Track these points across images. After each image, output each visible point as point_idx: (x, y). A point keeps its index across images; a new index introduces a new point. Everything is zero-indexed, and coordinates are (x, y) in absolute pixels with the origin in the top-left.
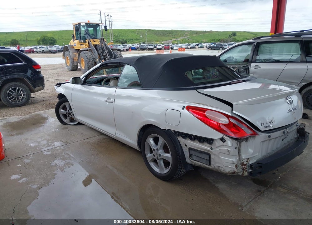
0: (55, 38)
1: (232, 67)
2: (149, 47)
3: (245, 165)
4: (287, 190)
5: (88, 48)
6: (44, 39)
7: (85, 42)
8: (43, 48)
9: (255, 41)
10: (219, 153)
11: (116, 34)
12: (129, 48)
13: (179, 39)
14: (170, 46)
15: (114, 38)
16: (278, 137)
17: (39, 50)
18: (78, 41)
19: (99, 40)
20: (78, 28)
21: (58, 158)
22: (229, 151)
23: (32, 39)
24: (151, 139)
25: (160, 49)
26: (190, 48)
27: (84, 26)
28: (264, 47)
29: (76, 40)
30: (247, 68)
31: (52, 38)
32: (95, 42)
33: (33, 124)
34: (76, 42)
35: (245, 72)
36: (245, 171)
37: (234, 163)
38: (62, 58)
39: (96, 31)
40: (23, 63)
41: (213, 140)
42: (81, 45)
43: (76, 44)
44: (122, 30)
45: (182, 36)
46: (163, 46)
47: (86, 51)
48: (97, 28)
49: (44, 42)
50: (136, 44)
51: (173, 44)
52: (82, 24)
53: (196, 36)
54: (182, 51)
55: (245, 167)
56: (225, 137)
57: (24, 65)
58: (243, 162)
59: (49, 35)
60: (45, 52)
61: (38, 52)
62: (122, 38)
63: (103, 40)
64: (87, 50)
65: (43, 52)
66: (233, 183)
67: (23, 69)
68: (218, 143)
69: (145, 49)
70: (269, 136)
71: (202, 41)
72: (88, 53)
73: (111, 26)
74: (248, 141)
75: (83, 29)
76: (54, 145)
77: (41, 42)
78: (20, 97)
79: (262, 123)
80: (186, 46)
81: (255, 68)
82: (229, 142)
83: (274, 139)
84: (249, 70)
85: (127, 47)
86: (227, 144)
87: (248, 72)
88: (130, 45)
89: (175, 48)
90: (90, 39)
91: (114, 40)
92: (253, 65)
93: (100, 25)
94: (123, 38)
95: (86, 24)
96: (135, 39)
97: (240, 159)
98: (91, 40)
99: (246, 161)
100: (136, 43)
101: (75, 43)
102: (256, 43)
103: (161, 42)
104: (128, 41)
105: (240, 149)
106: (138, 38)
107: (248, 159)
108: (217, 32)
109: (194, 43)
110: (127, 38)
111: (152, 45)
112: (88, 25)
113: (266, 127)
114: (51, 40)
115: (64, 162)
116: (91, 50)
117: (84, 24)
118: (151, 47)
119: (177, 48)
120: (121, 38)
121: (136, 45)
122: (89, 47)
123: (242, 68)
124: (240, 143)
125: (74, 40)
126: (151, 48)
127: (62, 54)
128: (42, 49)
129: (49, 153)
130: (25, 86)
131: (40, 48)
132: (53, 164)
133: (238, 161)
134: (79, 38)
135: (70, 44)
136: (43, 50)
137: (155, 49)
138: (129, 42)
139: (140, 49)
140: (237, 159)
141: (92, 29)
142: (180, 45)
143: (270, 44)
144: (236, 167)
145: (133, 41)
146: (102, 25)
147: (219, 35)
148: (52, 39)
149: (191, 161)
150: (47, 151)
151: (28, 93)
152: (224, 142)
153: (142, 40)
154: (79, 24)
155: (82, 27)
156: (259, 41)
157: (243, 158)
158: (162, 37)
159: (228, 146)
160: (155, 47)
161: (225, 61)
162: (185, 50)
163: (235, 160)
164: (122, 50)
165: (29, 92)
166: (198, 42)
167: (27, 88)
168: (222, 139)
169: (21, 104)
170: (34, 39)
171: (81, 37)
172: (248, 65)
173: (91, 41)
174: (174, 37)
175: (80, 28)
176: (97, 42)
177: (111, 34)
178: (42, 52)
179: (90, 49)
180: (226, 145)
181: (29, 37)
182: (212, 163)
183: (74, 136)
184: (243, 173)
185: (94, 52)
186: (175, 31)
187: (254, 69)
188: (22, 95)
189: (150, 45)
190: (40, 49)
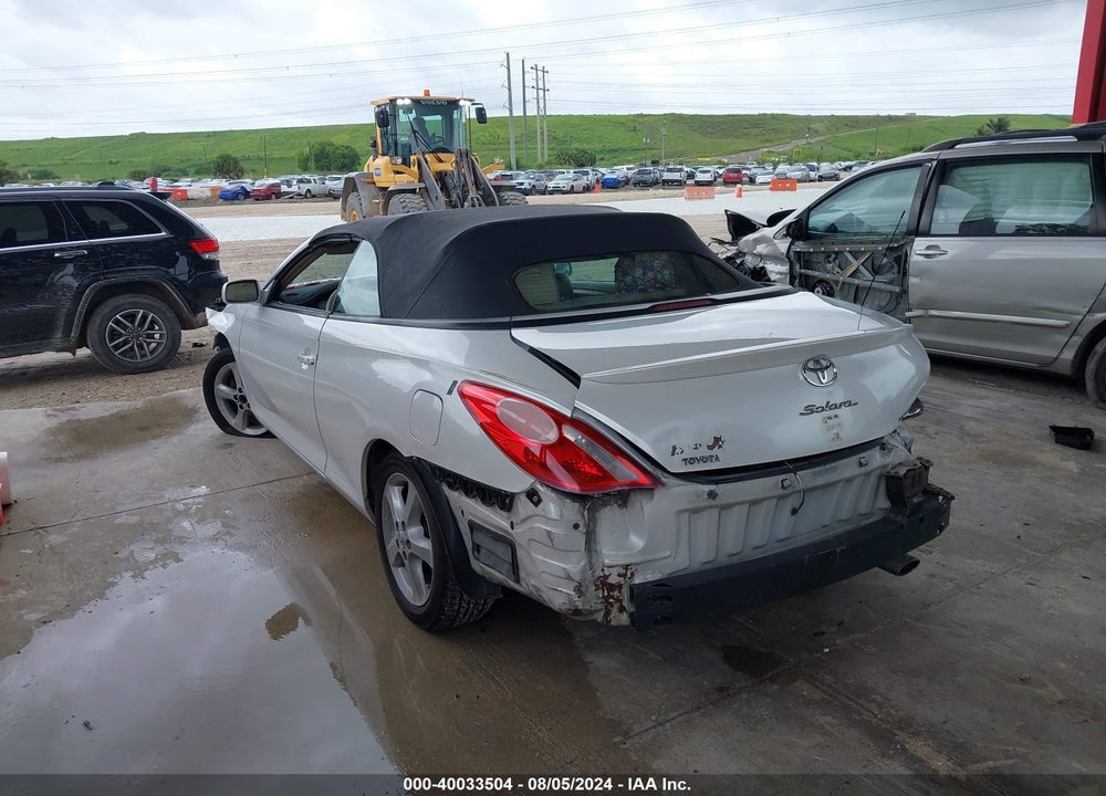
0: (358, 150)
1: (850, 252)
2: (667, 176)
3: (611, 587)
4: (824, 693)
5: (417, 185)
6: (323, 151)
7: (406, 162)
8: (309, 182)
9: (933, 154)
10: (530, 540)
11: (560, 133)
12: (598, 181)
13: (788, 147)
14: (744, 172)
15: (552, 146)
16: (764, 499)
17: (294, 188)
18: (388, 158)
19: (453, 158)
20: (386, 116)
21: (148, 537)
22: (549, 533)
23: (284, 154)
24: (396, 488)
25: (709, 184)
26: (820, 181)
27: (407, 110)
28: (966, 178)
29: (383, 155)
30: (900, 257)
31: (347, 148)
32: (441, 161)
33: (141, 429)
34: (382, 161)
35: (896, 270)
36: (615, 610)
37: (569, 578)
38: (339, 216)
39: (449, 123)
40: (163, 233)
41: (512, 496)
42: (398, 173)
43: (382, 171)
44: (582, 116)
45: (796, 135)
46: (721, 172)
47: (409, 195)
48: (455, 116)
49: (322, 163)
50: (625, 167)
51: (761, 164)
52: (399, 102)
53: (851, 136)
54: (784, 190)
55: (616, 593)
56: (539, 487)
57: (164, 240)
58: (606, 577)
59: (340, 140)
60: (314, 196)
61: (292, 198)
62: (580, 147)
63: (464, 156)
64: (413, 191)
65: (309, 196)
66: (651, 655)
67: (162, 255)
68: (523, 506)
69: (654, 184)
70: (712, 495)
71: (872, 154)
72: (415, 200)
73: (541, 105)
74: (629, 508)
75: (403, 117)
76: (163, 496)
77: (312, 164)
78: (149, 344)
79: (674, 448)
80: (805, 173)
81: (927, 256)
82: (552, 506)
83: (746, 507)
84: (906, 261)
85: (590, 177)
86: (543, 510)
87: (904, 268)
88: (603, 170)
89: (760, 179)
90: (423, 154)
91: (551, 152)
92: (920, 244)
93: (461, 103)
94: (586, 146)
95: (416, 102)
96: (624, 150)
97: (591, 564)
98: (427, 156)
99: (619, 575)
100: (629, 162)
101: (379, 167)
102: (935, 163)
103: (717, 158)
104: (598, 157)
105: (594, 531)
106: (635, 144)
107: (626, 567)
108: (937, 117)
109: (839, 159)
110: (598, 147)
111: (681, 170)
112: (423, 105)
113: (691, 461)
114: (344, 156)
115: (160, 549)
116: (425, 193)
117: (408, 102)
118: (676, 176)
119: (768, 178)
120: (578, 145)
121: (622, 171)
122: (421, 180)
123: (885, 255)
124: (593, 512)
125: (376, 157)
126: (673, 181)
127: (338, 204)
128: (305, 187)
129: (134, 520)
130: (164, 307)
131: (300, 181)
132: (124, 554)
133: (583, 571)
134: (392, 148)
135: (366, 171)
136: (309, 191)
137: (689, 182)
138: (602, 159)
139: (635, 184)
140: (582, 564)
141: (439, 118)
142: (782, 168)
143: (995, 167)
144: (579, 590)
145: (615, 155)
146: (469, 103)
147: (941, 132)
148: (346, 151)
149: (482, 568)
150: (132, 515)
151: (172, 330)
152: (536, 504)
153: (649, 153)
154: (393, 101)
155: (401, 111)
156: (947, 154)
157: (607, 561)
158: (724, 141)
159: (549, 520)
160: (691, 176)
161: (832, 229)
162: (798, 184)
163: (575, 566)
164: (567, 188)
165: (177, 325)
166: (857, 157)
167: (171, 315)
168: (532, 495)
169: (149, 364)
170: (293, 154)
171: (396, 144)
172: (903, 245)
173: (429, 159)
174: (767, 141)
175: (395, 116)
176: (448, 164)
177: (542, 133)
178: (306, 197)
179: (423, 185)
180: (542, 514)
181: (277, 148)
182: (522, 574)
183: (237, 471)
184: (608, 613)
185: (434, 199)
186: (774, 117)
187: (922, 258)
188: (157, 336)
189: (670, 170)
190: (301, 185)
